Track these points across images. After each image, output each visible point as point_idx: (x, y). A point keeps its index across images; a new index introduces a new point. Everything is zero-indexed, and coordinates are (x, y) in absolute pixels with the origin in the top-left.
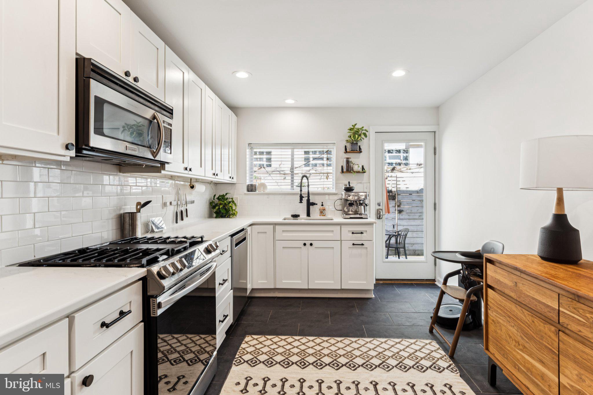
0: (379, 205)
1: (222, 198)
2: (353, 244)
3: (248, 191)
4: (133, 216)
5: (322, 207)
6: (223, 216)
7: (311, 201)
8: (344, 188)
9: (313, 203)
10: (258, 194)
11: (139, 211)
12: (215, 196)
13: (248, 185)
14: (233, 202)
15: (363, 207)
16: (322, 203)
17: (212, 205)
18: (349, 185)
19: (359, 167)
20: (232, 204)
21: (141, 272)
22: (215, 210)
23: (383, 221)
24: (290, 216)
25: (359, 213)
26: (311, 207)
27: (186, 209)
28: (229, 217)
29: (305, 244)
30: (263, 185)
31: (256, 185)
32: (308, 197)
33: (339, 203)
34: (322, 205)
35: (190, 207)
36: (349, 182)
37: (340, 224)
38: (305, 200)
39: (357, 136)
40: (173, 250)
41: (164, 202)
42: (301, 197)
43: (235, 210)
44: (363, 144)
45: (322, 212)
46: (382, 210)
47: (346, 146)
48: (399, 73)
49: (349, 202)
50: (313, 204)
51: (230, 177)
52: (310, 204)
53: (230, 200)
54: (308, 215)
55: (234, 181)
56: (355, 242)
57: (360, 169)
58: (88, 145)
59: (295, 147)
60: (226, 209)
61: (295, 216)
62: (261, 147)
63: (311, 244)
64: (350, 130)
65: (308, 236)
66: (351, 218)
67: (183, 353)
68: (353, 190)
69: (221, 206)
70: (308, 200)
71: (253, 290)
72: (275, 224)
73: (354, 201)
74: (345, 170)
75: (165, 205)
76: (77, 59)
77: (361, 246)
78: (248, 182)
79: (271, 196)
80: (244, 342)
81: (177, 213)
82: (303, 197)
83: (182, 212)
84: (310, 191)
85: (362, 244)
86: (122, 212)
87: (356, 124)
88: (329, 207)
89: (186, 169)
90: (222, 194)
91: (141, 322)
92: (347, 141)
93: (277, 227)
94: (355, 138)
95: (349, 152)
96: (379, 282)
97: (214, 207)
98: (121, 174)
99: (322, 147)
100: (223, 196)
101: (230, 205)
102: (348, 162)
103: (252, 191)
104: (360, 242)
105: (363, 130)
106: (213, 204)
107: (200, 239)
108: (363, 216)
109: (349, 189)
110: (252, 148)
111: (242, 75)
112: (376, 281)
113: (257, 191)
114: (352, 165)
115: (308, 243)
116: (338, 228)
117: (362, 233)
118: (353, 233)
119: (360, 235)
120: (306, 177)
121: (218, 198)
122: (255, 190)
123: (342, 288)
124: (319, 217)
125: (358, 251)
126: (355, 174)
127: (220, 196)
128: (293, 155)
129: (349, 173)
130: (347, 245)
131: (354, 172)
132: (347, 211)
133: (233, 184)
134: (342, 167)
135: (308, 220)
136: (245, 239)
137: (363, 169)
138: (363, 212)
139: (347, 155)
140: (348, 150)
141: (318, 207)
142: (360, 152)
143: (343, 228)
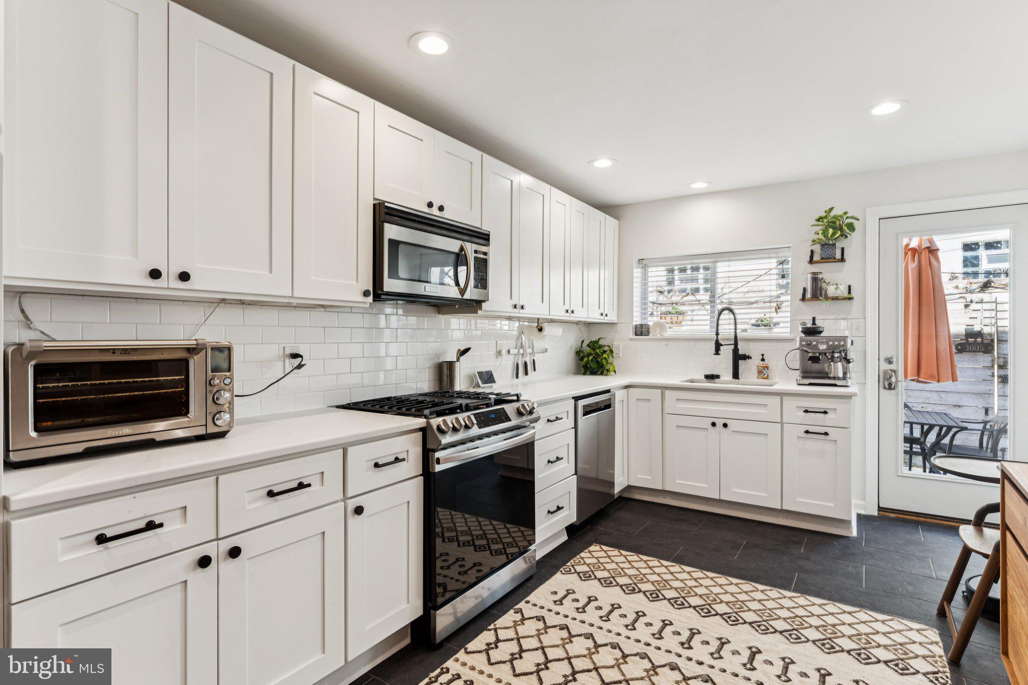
0: (889, 361)
1: (594, 345)
2: (807, 432)
3: (636, 335)
4: (451, 365)
5: (762, 363)
6: (593, 373)
7: (740, 352)
8: (800, 329)
9: (745, 355)
10: (651, 340)
11: (458, 360)
12: (583, 341)
13: (636, 326)
14: (611, 351)
15: (840, 365)
16: (763, 355)
18: (814, 323)
19: (836, 289)
20: (608, 355)
21: (420, 422)
22: (583, 363)
23: (897, 395)
24: (703, 377)
25: (832, 375)
26: (740, 362)
27: (534, 360)
28: (602, 374)
29: (713, 425)
30: (661, 326)
31: (648, 326)
32: (736, 344)
33: (795, 356)
34: (763, 360)
35: (539, 357)
36: (814, 319)
37: (781, 395)
38: (727, 352)
39: (831, 231)
40: (467, 405)
41: (498, 350)
42: (718, 346)
43: (611, 364)
44: (852, 245)
45: (763, 372)
46: (895, 371)
47: (812, 251)
48: (886, 108)
49: (811, 355)
50: (746, 357)
51: (602, 314)
52: (738, 358)
53: (606, 348)
54: (736, 375)
56: (811, 429)
57: (843, 293)
58: (382, 290)
59: (717, 260)
60: (598, 362)
61: (711, 377)
62: (658, 264)
63: (725, 425)
64: (818, 220)
65: (720, 410)
66: (811, 384)
67: (508, 545)
68: (821, 332)
69: (591, 358)
70: (736, 351)
71: (629, 488)
72: (664, 388)
73: (820, 354)
74: (809, 295)
75: (499, 353)
76: (374, 205)
77: (823, 437)
78: (637, 320)
79: (671, 343)
80: (587, 551)
81: (517, 365)
82: (722, 345)
83: (526, 364)
84: (738, 333)
85: (826, 434)
86: (441, 360)
87: (831, 209)
88: (775, 363)
89: (515, 307)
90: (594, 339)
91: (421, 475)
92: (814, 241)
93: (668, 393)
95: (818, 262)
96: (887, 514)
97: (581, 359)
98: (440, 316)
99: (768, 256)
100: (597, 342)
101: (605, 355)
102: (815, 280)
103: (642, 335)
104: (823, 430)
105: (847, 218)
106: (582, 355)
107: (515, 398)
108: (838, 383)
109: (812, 331)
110: (645, 267)
111: (603, 163)
112: (878, 510)
113: (651, 335)
114: (824, 285)
115: (720, 423)
116: (778, 400)
117: (825, 412)
118: (806, 411)
119: (822, 415)
120: (731, 311)
121: (588, 345)
122: (648, 334)
123: (785, 508)
124: (756, 380)
125: (815, 444)
126: (829, 302)
127: (591, 342)
128: (714, 273)
129: (816, 300)
130: (794, 432)
131: (827, 298)
132: (806, 374)
133: (612, 324)
134: (804, 289)
135: (735, 385)
136: (608, 406)
137: (850, 293)
138: (841, 375)
139: (815, 268)
140: (816, 258)
141: (755, 362)
142: (842, 260)
143: (787, 401)
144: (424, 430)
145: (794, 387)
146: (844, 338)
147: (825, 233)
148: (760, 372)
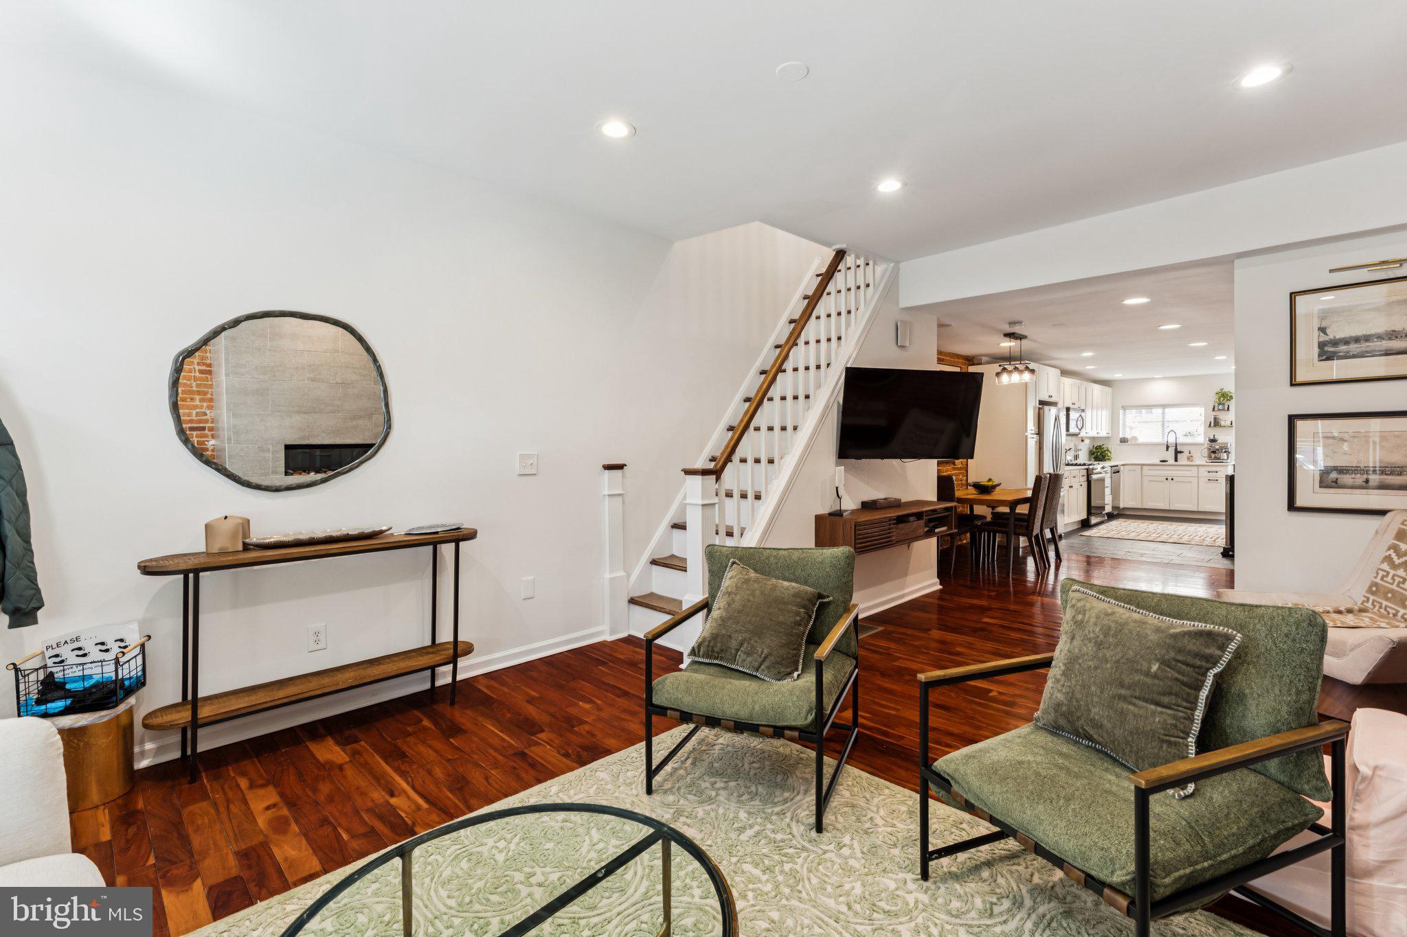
1: (1100, 447)
2: (1209, 480)
3: (1121, 443)
5: (1189, 454)
7: (1178, 450)
8: (1208, 439)
10: (1130, 445)
12: (1094, 446)
13: (1121, 438)
14: (1109, 450)
15: (1225, 454)
16: (1190, 450)
17: (1091, 453)
18: (1214, 437)
19: (1225, 422)
20: (1107, 452)
21: (1086, 467)
22: (1094, 456)
24: (1159, 461)
26: (1179, 454)
28: (1105, 460)
29: (1167, 479)
30: (1135, 438)
31: (1128, 438)
32: (1176, 446)
33: (1206, 450)
34: (1190, 452)
35: (1080, 453)
36: (1214, 435)
37: (1198, 466)
38: (1172, 450)
39: (1222, 399)
42: (1168, 447)
43: (1110, 456)
44: (1232, 403)
45: (1189, 458)
47: (1214, 405)
49: (1212, 450)
50: (1181, 452)
51: (1107, 434)
52: (1177, 452)
53: (1106, 449)
54: (1176, 459)
55: (1109, 435)
56: (1211, 479)
57: (1228, 423)
59: (1166, 407)
60: (1102, 456)
61: (1163, 460)
63: (1172, 479)
64: (1217, 392)
65: (1170, 472)
68: (1217, 441)
69: (1098, 453)
70: (1176, 449)
71: (1124, 509)
72: (1143, 465)
73: (1216, 450)
74: (1212, 425)
77: (1216, 481)
78: (1121, 436)
79: (1141, 446)
84: (1177, 441)
87: (1222, 389)
88: (1195, 453)
91: (1086, 481)
92: (1215, 401)
93: (1144, 467)
94: (1220, 401)
95: (1217, 411)
97: (1093, 454)
100: (1100, 446)
102: (1215, 419)
103: (1125, 443)
104: (1216, 479)
105: (1230, 393)
109: (1213, 441)
110: (1125, 410)
113: (1129, 442)
114: (1219, 420)
115: (1170, 478)
116: (1196, 468)
118: (1209, 472)
119: (1215, 473)
120: (1173, 431)
121: (1096, 448)
122: (1127, 442)
123: (1199, 510)
124: (1186, 461)
125: (1211, 485)
126: (1221, 428)
127: (1097, 446)
128: (1163, 413)
129: (1216, 427)
130: (1203, 480)
131: (1221, 426)
132: (1210, 457)
133: (1107, 438)
134: (1210, 422)
135: (1176, 463)
136: (1118, 472)
137: (1231, 424)
138: (1226, 458)
139: (1215, 413)
140: (1216, 409)
141: (1186, 454)
142: (1228, 408)
143: (1201, 468)
144: (1087, 469)
145: (1204, 463)
146: (1227, 443)
147: (1219, 399)
148: (1188, 459)
